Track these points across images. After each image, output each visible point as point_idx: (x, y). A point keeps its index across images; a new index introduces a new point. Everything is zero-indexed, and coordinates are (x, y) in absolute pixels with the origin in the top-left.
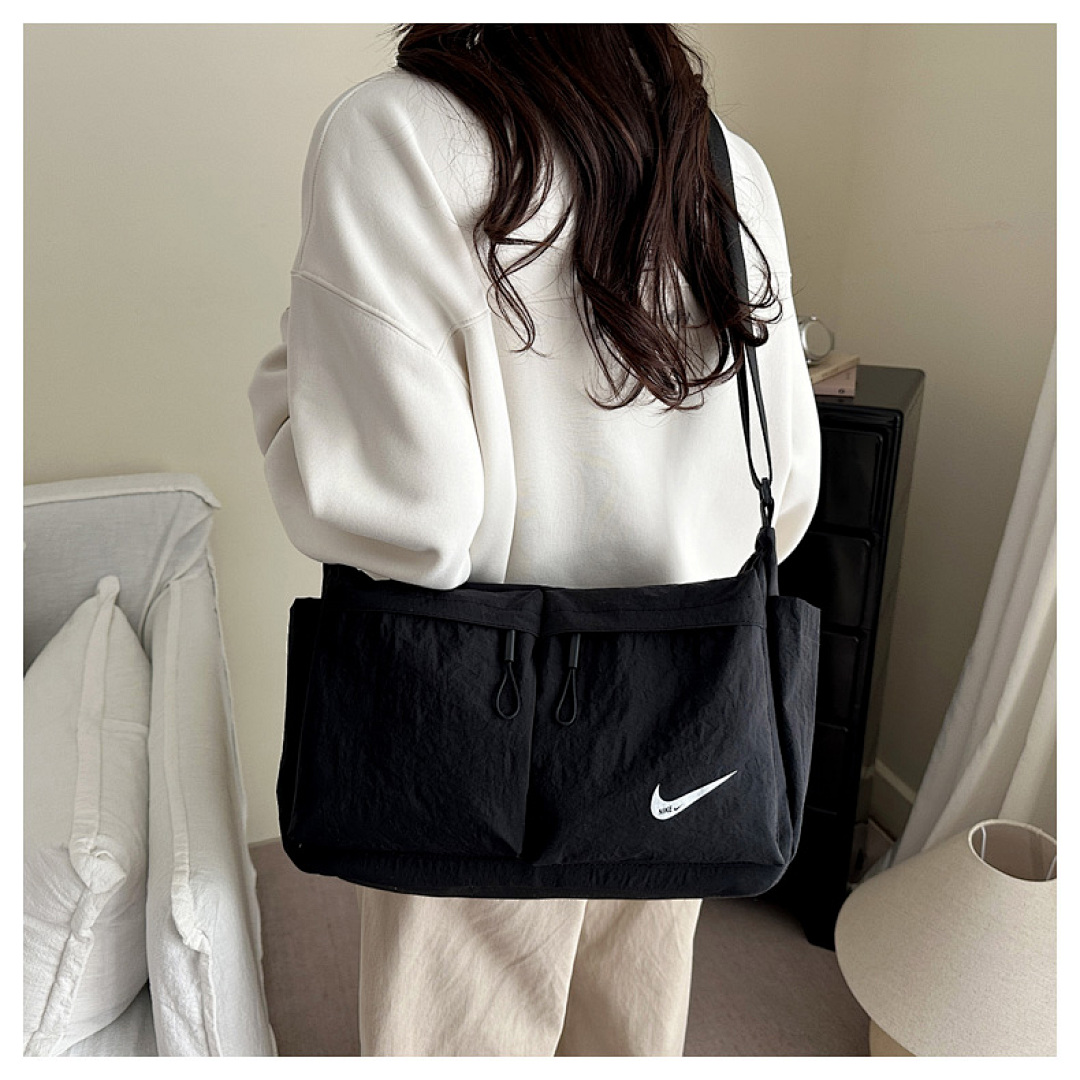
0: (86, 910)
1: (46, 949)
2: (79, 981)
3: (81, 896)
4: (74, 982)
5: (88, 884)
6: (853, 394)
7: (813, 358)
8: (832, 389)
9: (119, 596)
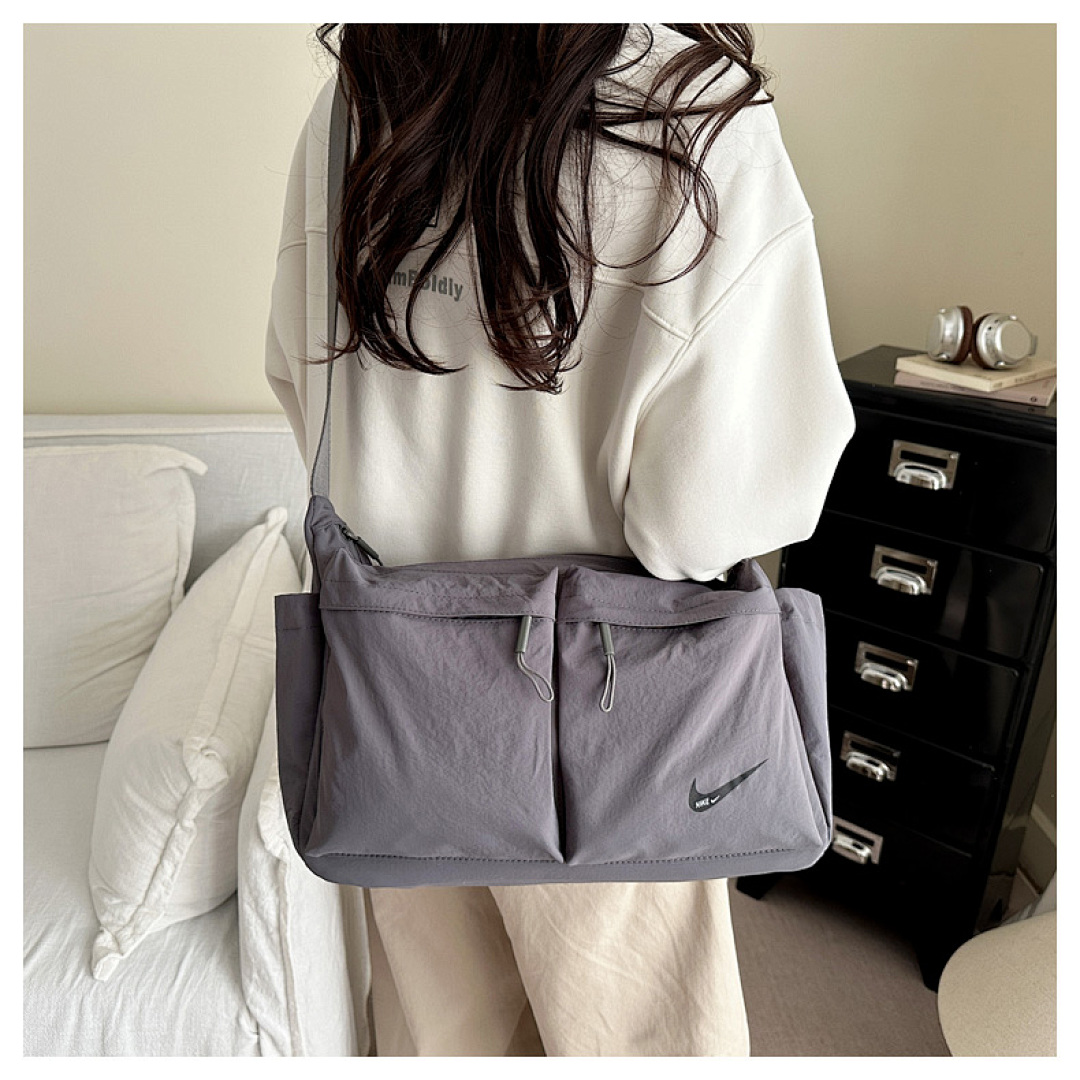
0: (190, 802)
1: (155, 832)
2: (180, 866)
3: (188, 789)
4: (176, 866)
5: (194, 778)
6: (1048, 404)
7: (1006, 360)
8: (1024, 396)
9: (286, 527)
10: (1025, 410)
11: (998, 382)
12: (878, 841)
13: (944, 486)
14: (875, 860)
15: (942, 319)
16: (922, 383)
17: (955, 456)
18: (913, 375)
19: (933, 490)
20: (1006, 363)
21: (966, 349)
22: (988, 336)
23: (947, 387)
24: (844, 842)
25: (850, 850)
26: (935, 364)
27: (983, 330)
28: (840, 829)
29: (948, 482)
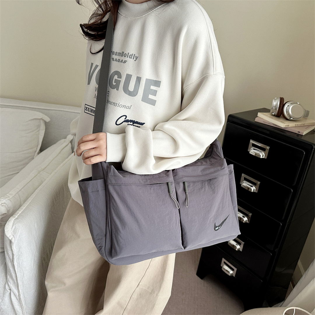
6: (304, 135)
7: (294, 118)
8: (296, 131)
9: (72, 140)
10: (296, 135)
11: (287, 124)
12: (235, 269)
15: (274, 101)
16: (263, 121)
17: (268, 148)
21: (280, 112)
22: (287, 109)
23: (271, 124)
24: (226, 267)
25: (227, 271)
26: (270, 116)
27: (286, 106)
28: (225, 263)
29: (265, 156)
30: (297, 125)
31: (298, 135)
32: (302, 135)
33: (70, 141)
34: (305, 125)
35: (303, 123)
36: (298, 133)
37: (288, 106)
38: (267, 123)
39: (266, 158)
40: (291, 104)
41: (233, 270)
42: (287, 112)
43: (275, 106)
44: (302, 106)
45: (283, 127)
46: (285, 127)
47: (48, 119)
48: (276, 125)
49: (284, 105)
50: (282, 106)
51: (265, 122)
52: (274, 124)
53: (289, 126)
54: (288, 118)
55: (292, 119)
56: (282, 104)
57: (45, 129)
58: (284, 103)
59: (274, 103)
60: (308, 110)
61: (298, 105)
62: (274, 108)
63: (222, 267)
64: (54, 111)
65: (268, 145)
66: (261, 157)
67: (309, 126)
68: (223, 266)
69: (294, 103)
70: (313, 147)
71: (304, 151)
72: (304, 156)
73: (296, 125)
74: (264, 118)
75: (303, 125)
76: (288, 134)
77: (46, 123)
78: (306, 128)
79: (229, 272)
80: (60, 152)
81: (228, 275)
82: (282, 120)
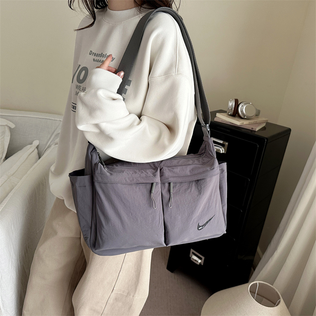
6: (257, 130)
7: (247, 116)
8: (249, 127)
9: (38, 146)
10: (250, 131)
11: (242, 122)
12: (203, 258)
13: (224, 152)
14: (202, 264)
15: (229, 102)
16: (222, 121)
17: (227, 144)
18: (220, 118)
19: (220, 153)
20: (247, 117)
21: (235, 111)
22: (241, 108)
23: (228, 123)
24: (194, 257)
25: (196, 260)
26: (227, 116)
27: (240, 106)
28: (193, 253)
29: (225, 151)
30: (251, 122)
31: (252, 131)
32: (255, 131)
33: (36, 147)
34: (258, 122)
35: (256, 121)
36: (251, 129)
37: (242, 106)
38: (224, 122)
39: (225, 153)
40: (244, 104)
41: (200, 259)
42: (242, 111)
43: (231, 107)
44: (253, 106)
45: (238, 124)
46: (240, 124)
47: (13, 126)
48: (233, 123)
49: (238, 106)
50: (236, 106)
51: (223, 121)
52: (230, 123)
53: (244, 124)
54: (242, 116)
55: (246, 117)
56: (237, 105)
57: (10, 135)
58: (239, 103)
59: (230, 104)
60: (259, 109)
61: (250, 105)
62: (230, 108)
63: (190, 258)
64: (18, 117)
65: (227, 141)
66: (221, 152)
67: (260, 123)
68: (192, 256)
69: (248, 103)
70: (265, 140)
71: (257, 145)
72: (258, 148)
73: (249, 123)
74: (223, 118)
75: (255, 123)
76: (243, 130)
77: (11, 130)
78: (258, 125)
79: (197, 261)
80: (27, 157)
81: (197, 265)
82: (237, 118)
